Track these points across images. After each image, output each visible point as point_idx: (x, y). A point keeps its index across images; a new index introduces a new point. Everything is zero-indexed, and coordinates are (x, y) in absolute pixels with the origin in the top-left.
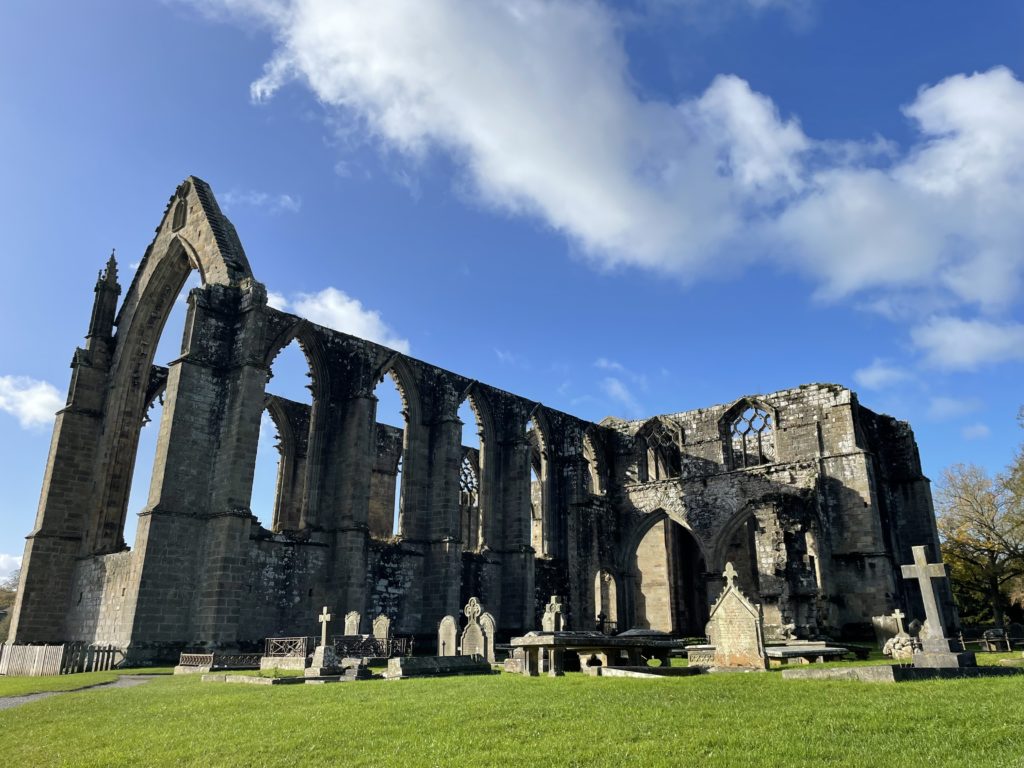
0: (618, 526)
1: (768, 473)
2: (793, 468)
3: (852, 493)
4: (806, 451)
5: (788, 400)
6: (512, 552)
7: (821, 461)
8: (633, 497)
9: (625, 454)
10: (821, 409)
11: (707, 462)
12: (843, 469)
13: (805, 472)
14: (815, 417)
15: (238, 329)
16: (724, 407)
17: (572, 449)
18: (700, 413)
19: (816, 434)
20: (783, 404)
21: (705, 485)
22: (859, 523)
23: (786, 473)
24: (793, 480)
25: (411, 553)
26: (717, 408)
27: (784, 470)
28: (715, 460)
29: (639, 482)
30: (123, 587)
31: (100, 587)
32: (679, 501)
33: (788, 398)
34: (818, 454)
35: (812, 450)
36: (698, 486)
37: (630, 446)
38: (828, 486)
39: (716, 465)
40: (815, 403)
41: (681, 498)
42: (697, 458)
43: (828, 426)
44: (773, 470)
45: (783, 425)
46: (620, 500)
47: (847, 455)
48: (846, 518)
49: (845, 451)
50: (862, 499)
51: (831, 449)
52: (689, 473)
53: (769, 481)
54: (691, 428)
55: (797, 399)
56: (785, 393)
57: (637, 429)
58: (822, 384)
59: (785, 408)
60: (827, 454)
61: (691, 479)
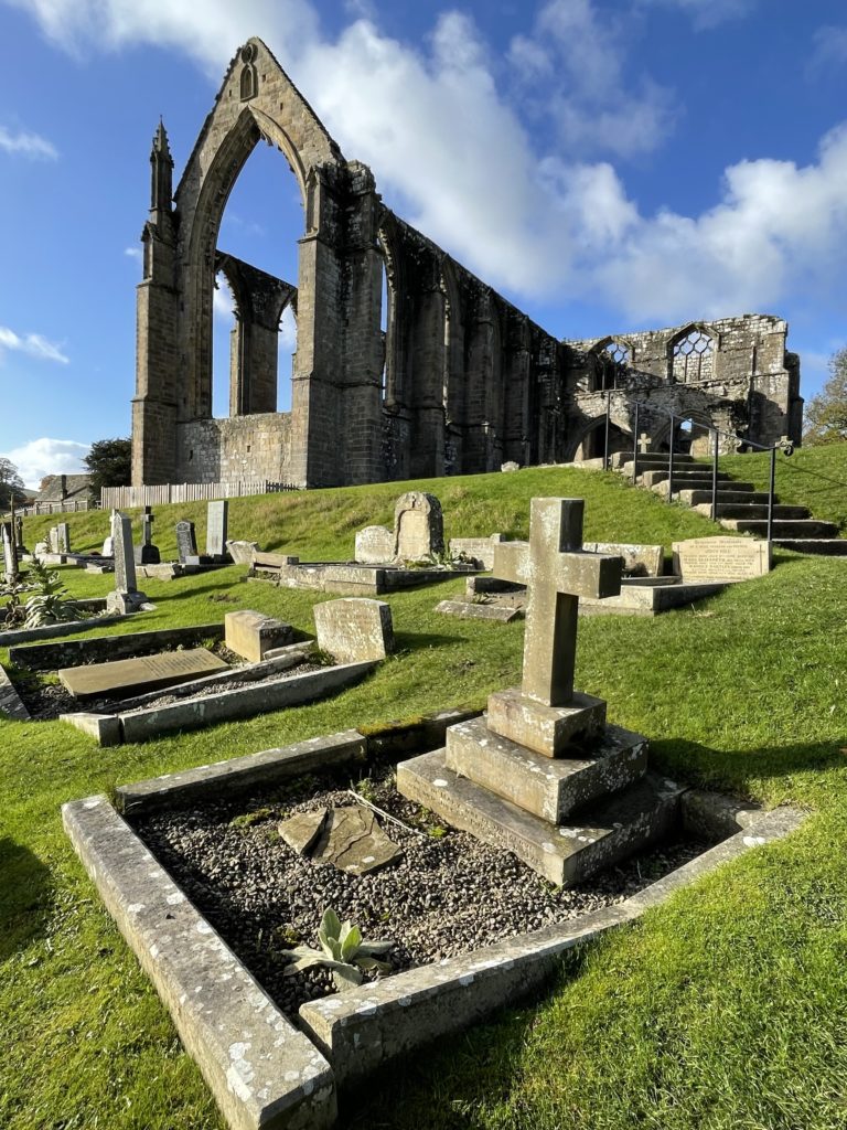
0: (566, 427)
1: (706, 387)
2: (727, 384)
3: (773, 405)
4: (740, 370)
5: (732, 327)
6: (514, 440)
7: (752, 379)
8: (581, 404)
9: (577, 368)
10: (759, 336)
11: (652, 377)
12: (769, 386)
13: (736, 387)
14: (753, 343)
15: (352, 212)
16: (674, 331)
17: (547, 359)
18: (652, 334)
19: (751, 356)
20: (726, 330)
21: (648, 395)
22: (775, 428)
23: (721, 388)
24: (726, 393)
25: (456, 434)
26: (667, 331)
27: (719, 385)
28: (660, 376)
29: (588, 392)
30: (247, 444)
31: (217, 445)
32: (623, 409)
33: (732, 325)
34: (750, 373)
35: (746, 370)
36: (642, 396)
37: (583, 361)
38: (757, 398)
39: (660, 379)
40: (755, 331)
41: (626, 406)
42: (644, 374)
43: (763, 350)
44: (709, 384)
45: (724, 348)
46: (568, 407)
47: (774, 375)
48: (765, 424)
49: (773, 371)
50: (780, 409)
51: (762, 369)
52: (635, 385)
53: (704, 394)
54: (642, 348)
55: (740, 327)
56: (730, 321)
57: (591, 346)
58: (762, 314)
59: (728, 334)
60: (757, 373)
61: (636, 391)
